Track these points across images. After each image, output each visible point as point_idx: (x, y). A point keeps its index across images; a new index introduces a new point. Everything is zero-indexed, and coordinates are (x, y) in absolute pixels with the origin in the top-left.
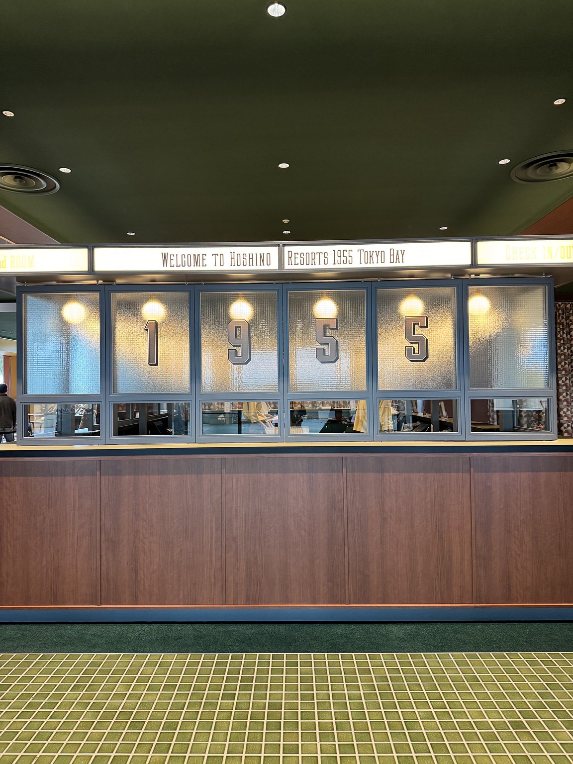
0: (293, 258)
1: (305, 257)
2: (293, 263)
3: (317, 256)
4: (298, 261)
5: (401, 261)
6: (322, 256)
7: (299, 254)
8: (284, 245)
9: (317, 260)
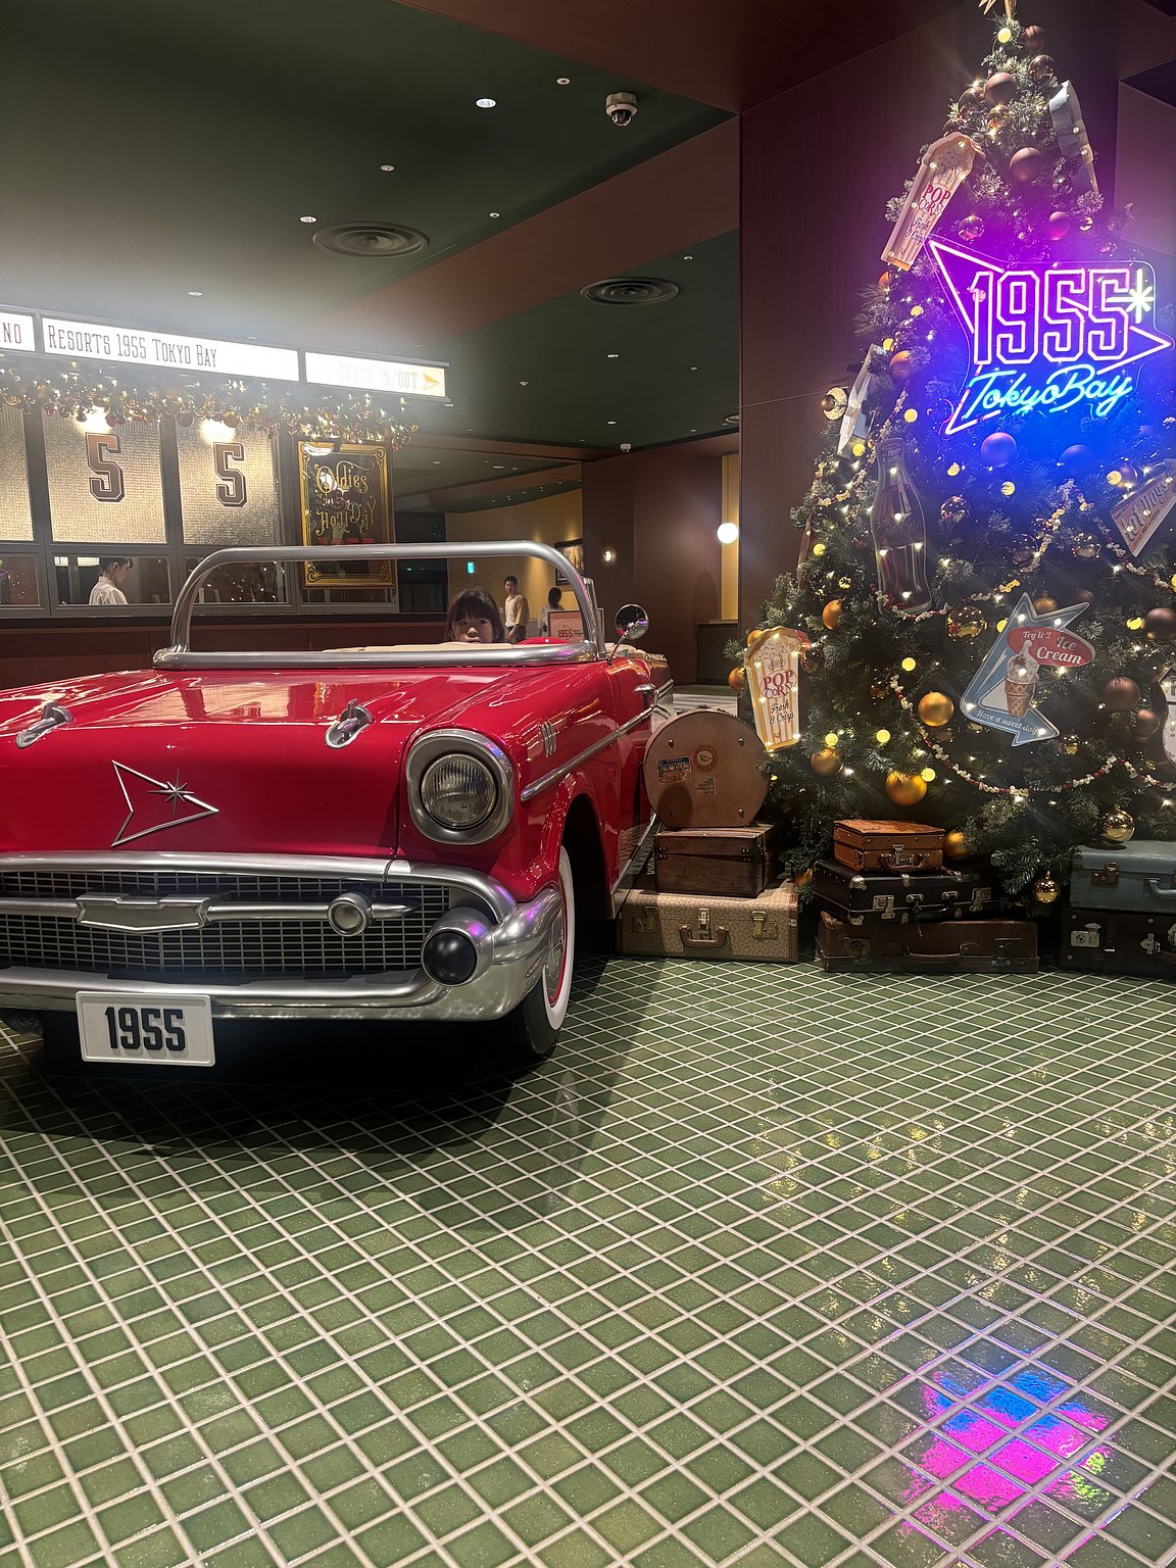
0: (57, 337)
1: (74, 338)
2: (58, 345)
3: (94, 339)
4: (65, 342)
5: (212, 364)
6: (101, 341)
7: (66, 332)
8: (43, 316)
9: (93, 345)
